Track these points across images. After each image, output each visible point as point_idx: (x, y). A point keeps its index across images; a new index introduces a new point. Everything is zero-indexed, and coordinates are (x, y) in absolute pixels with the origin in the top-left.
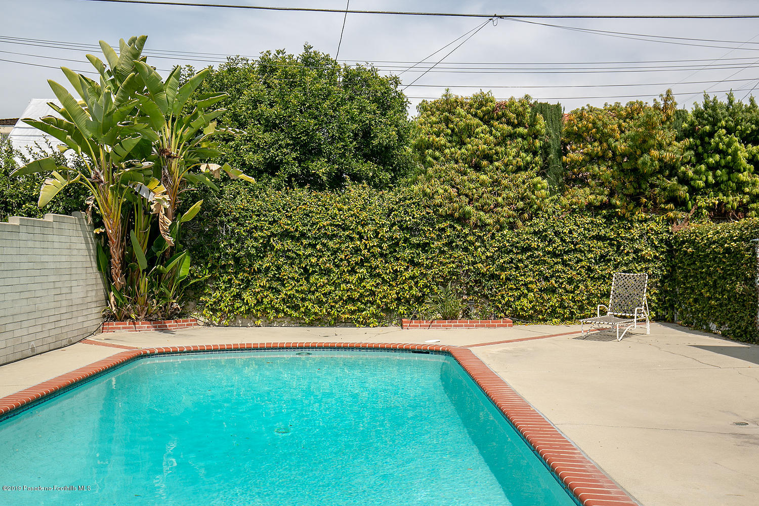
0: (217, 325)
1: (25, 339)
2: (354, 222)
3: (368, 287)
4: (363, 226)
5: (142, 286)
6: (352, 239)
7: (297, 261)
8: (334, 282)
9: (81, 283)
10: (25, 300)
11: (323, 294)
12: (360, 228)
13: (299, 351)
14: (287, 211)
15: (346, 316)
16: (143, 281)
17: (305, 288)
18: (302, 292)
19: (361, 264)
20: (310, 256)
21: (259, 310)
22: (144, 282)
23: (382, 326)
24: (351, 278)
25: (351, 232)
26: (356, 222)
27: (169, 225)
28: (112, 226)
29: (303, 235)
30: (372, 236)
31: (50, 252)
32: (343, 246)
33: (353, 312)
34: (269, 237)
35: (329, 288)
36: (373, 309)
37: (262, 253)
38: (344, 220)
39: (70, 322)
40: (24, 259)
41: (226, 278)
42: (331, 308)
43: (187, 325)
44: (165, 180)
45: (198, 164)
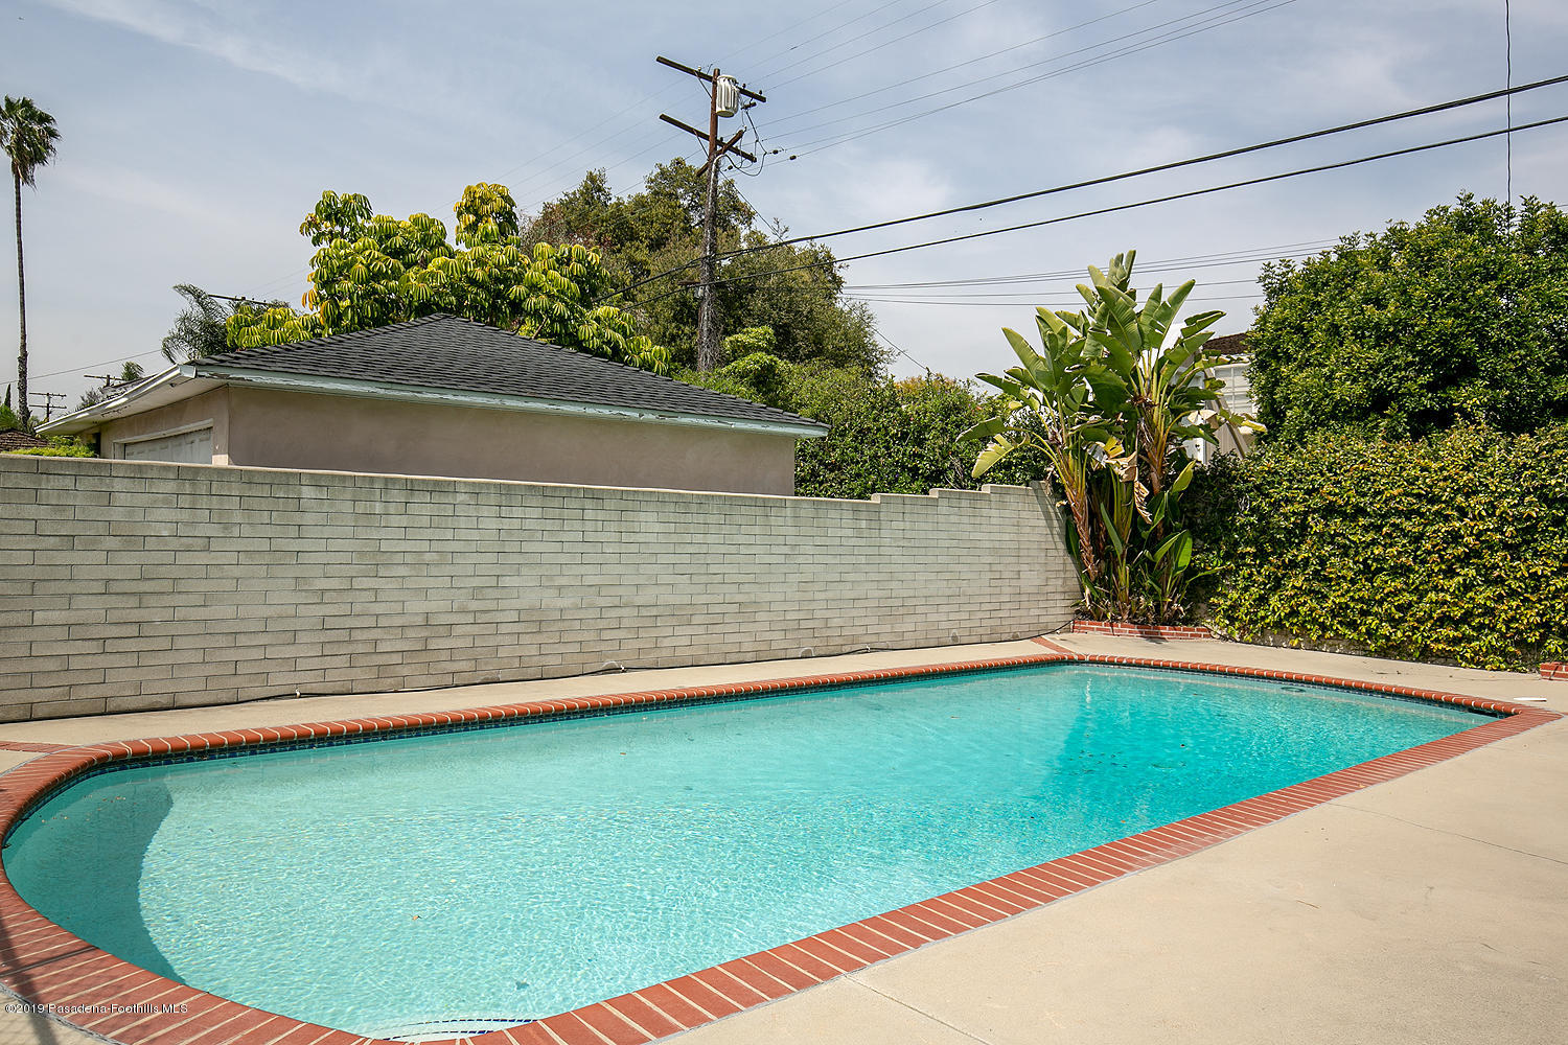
0: (1238, 640)
1: (943, 625)
2: (1448, 490)
3: (1480, 600)
4: (1467, 496)
5: (1122, 576)
6: (1447, 518)
7: (1352, 552)
8: (1417, 588)
9: (1037, 567)
10: (945, 582)
11: (1395, 606)
12: (1460, 499)
13: (1288, 685)
14: (1336, 474)
15: (1440, 646)
16: (1123, 569)
17: (1366, 594)
18: (1361, 600)
19: (1464, 560)
20: (1374, 544)
21: (1295, 624)
22: (1124, 571)
23: (1514, 670)
24: (1446, 583)
25: (1443, 505)
26: (1452, 488)
27: (1145, 495)
28: (1076, 495)
29: (1360, 511)
30: (1484, 513)
31: (983, 528)
32: (1430, 529)
33: (1456, 641)
34: (1306, 514)
35: (1406, 597)
36: (1492, 638)
37: (1297, 538)
38: (1430, 487)
39: (1014, 613)
40: (943, 535)
41: (1245, 572)
42: (1413, 631)
43: (1192, 635)
44: (1142, 437)
45: (1187, 412)
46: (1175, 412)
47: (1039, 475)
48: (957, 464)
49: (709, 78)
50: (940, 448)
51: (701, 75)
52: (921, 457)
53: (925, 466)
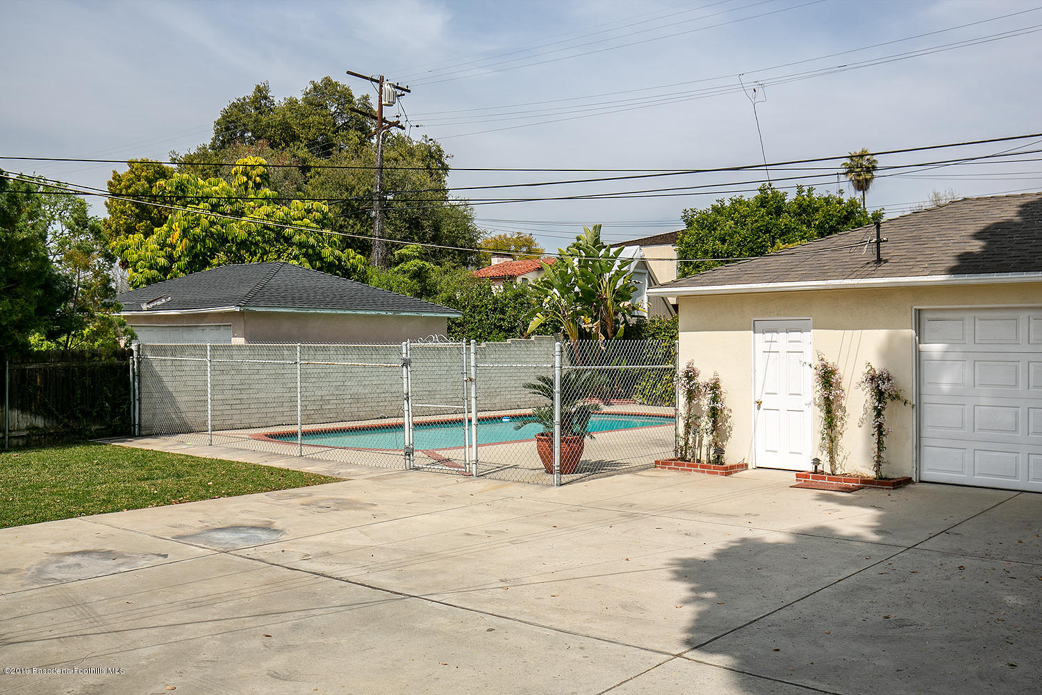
0: (646, 403)
1: (513, 400)
27: (603, 340)
28: (574, 340)
31: (532, 356)
40: (513, 360)
43: (627, 403)
44: (602, 313)
45: (621, 302)
46: (617, 301)
47: (557, 330)
48: (521, 325)
49: (377, 81)
50: (513, 316)
51: (372, 80)
52: (504, 320)
53: (505, 324)
